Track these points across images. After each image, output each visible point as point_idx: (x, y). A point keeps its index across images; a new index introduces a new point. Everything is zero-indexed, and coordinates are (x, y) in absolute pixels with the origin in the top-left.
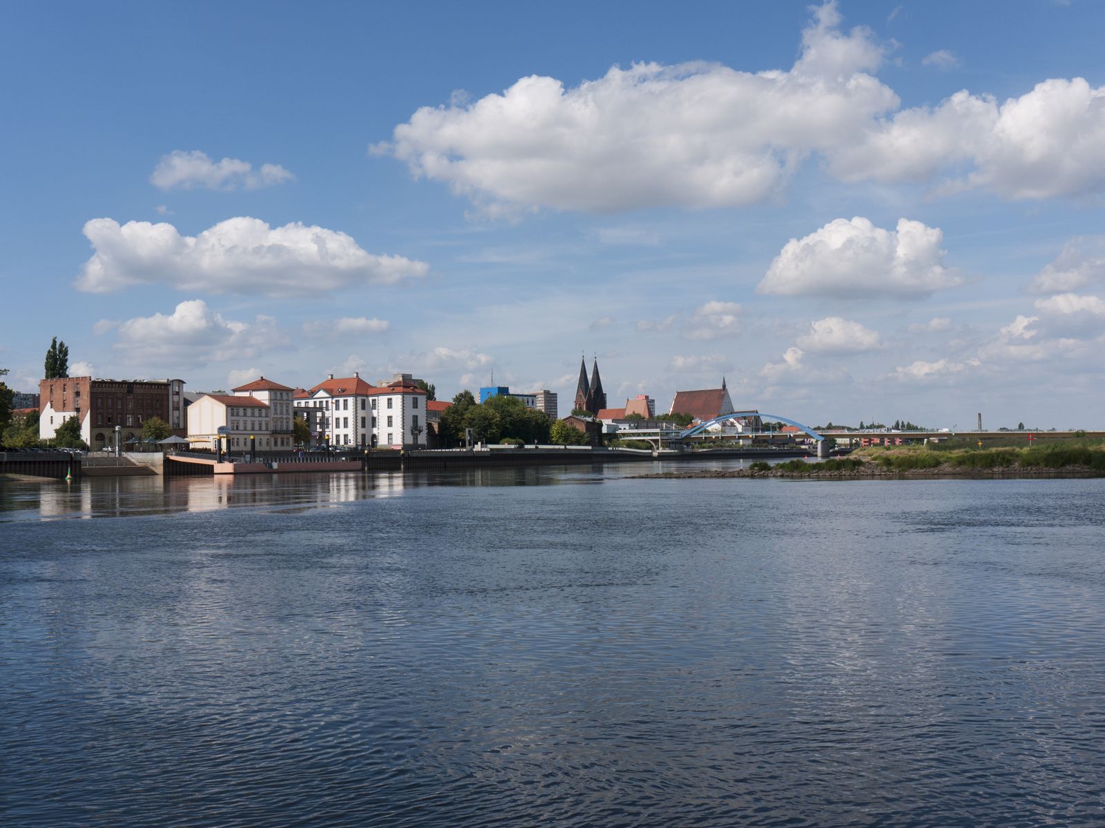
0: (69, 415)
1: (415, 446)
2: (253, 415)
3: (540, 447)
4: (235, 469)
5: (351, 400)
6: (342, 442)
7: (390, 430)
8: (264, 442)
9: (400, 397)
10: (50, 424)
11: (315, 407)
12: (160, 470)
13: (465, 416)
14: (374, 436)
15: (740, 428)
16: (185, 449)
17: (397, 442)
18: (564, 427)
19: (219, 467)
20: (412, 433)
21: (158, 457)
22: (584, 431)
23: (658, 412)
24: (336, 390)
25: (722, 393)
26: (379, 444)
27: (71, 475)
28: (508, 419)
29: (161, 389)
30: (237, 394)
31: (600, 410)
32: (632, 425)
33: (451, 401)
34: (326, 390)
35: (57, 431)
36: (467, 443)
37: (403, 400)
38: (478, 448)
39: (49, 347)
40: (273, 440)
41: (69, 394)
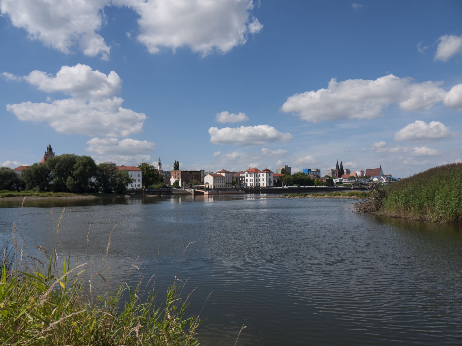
0: (177, 179)
1: (270, 186)
2: (220, 179)
3: (305, 186)
4: (208, 193)
6: (251, 186)
7: (263, 182)
8: (223, 186)
9: (265, 173)
10: (172, 181)
11: (243, 176)
12: (193, 193)
14: (260, 184)
15: (384, 180)
17: (265, 185)
18: (318, 181)
19: (205, 193)
20: (269, 183)
21: (193, 190)
22: (326, 182)
24: (250, 172)
25: (380, 170)
26: (261, 186)
27: (163, 195)
28: (296, 179)
29: (199, 173)
30: (218, 174)
31: (342, 175)
32: (348, 179)
34: (247, 172)
35: (173, 183)
36: (282, 186)
38: (285, 187)
39: (175, 162)
40: (226, 186)
41: (177, 174)
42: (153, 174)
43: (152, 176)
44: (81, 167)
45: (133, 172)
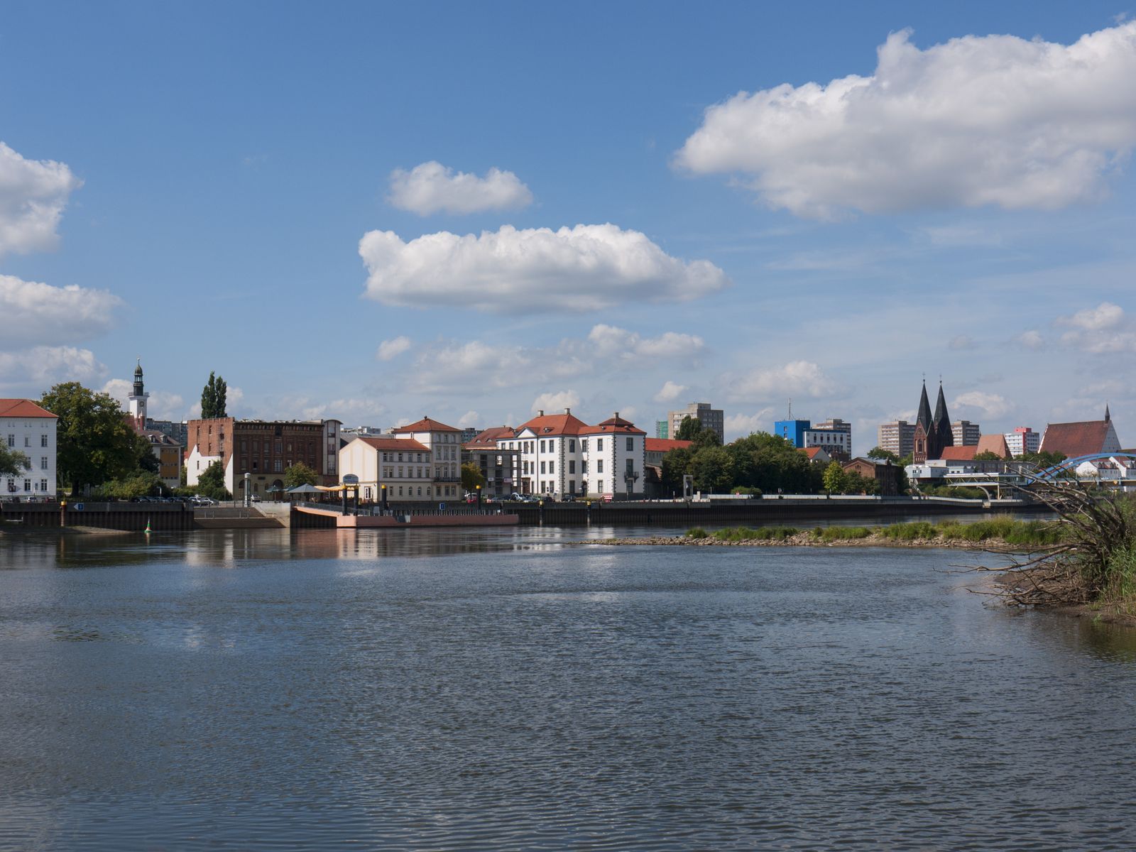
0: (213, 459)
1: (630, 495)
2: (410, 460)
3: (785, 497)
4: (357, 523)
6: (547, 491)
7: (600, 476)
8: (424, 491)
9: (611, 437)
11: (513, 449)
12: (287, 522)
13: (691, 461)
14: (585, 483)
15: (1123, 470)
17: (608, 489)
18: (839, 472)
19: (342, 520)
20: (626, 480)
21: (285, 507)
22: (874, 476)
24: (542, 428)
25: (1105, 426)
26: (589, 492)
27: (151, 528)
28: (745, 463)
29: (314, 430)
30: (398, 437)
31: (946, 448)
32: (969, 467)
34: (531, 429)
35: (200, 478)
36: (685, 492)
37: (615, 441)
38: (697, 498)
39: (206, 383)
40: (435, 489)
41: (214, 436)
42: (108, 433)
43: (105, 441)
45: (20, 424)
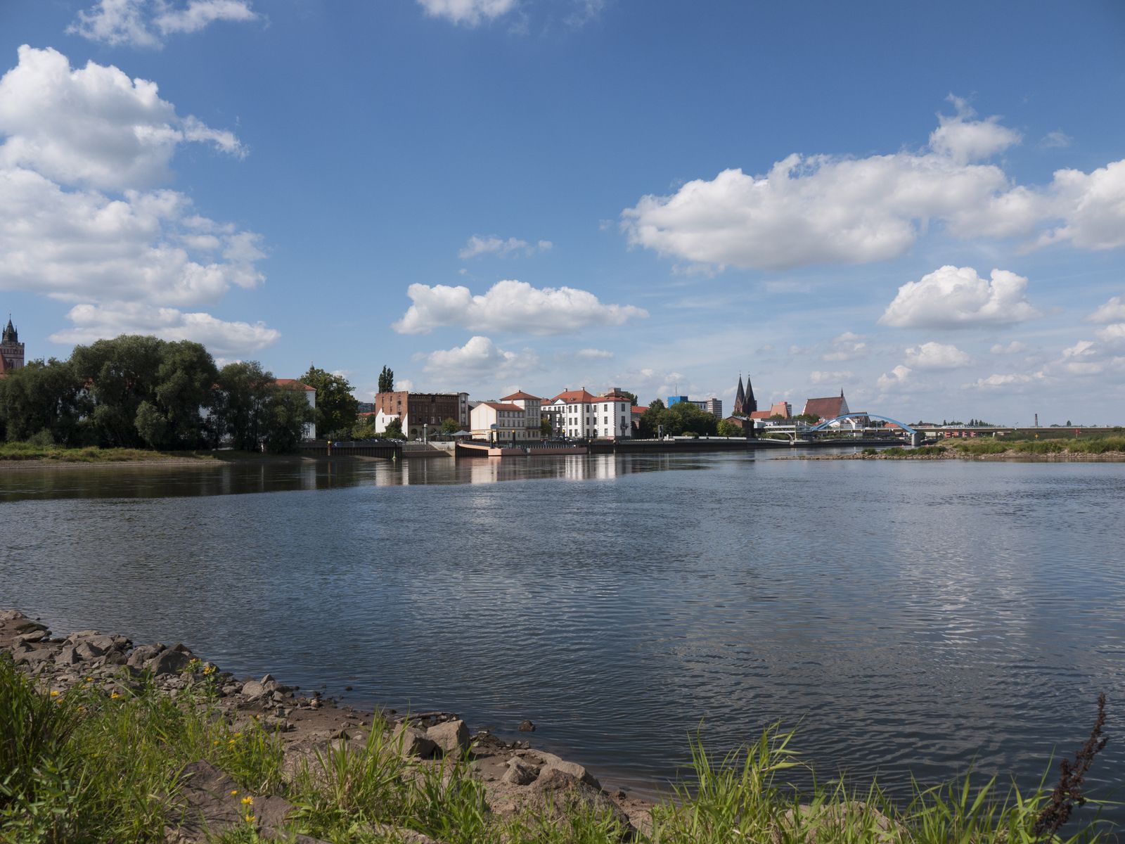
0: (394, 416)
1: (624, 437)
2: (514, 417)
3: (710, 438)
4: (502, 453)
5: (579, 406)
6: (573, 435)
7: (606, 426)
8: (521, 435)
9: (613, 403)
10: (382, 423)
11: (555, 411)
12: (453, 453)
13: (658, 417)
14: (595, 431)
15: (853, 424)
16: (469, 439)
17: (611, 434)
19: (491, 452)
20: (621, 429)
21: (452, 444)
22: (741, 427)
23: (794, 413)
24: (569, 399)
25: (841, 400)
26: (599, 436)
27: (396, 456)
28: (688, 419)
29: (453, 399)
30: (503, 402)
31: (753, 412)
32: (775, 423)
33: (648, 406)
34: (562, 399)
35: (386, 428)
36: (659, 435)
37: (615, 406)
38: (666, 438)
39: (381, 372)
40: (527, 433)
41: (394, 403)
44: (179, 373)
